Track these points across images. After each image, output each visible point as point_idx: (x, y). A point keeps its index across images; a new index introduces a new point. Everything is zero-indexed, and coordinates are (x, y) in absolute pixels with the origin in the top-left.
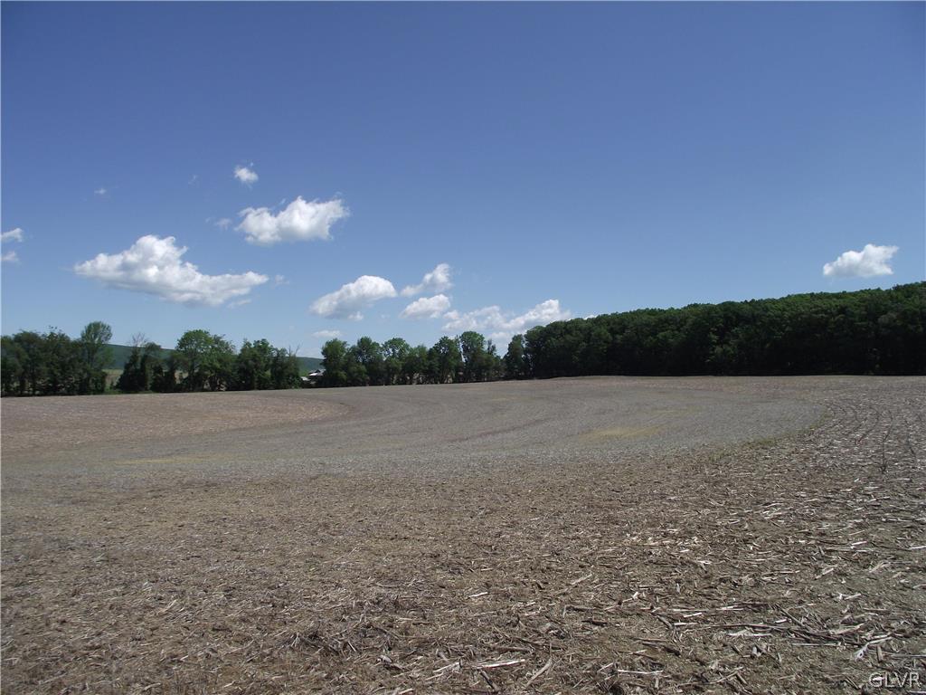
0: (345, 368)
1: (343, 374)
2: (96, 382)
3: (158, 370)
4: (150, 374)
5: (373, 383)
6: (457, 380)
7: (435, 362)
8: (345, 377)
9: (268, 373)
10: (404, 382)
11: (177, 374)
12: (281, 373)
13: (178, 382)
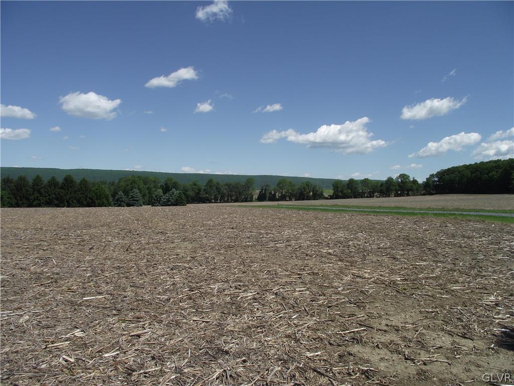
0: (342, 192)
1: (340, 194)
2: (250, 198)
3: (270, 193)
4: (268, 195)
5: (355, 197)
6: (397, 195)
7: (384, 188)
8: (341, 195)
9: (311, 193)
10: (370, 197)
11: (277, 194)
12: (316, 194)
13: (277, 197)
